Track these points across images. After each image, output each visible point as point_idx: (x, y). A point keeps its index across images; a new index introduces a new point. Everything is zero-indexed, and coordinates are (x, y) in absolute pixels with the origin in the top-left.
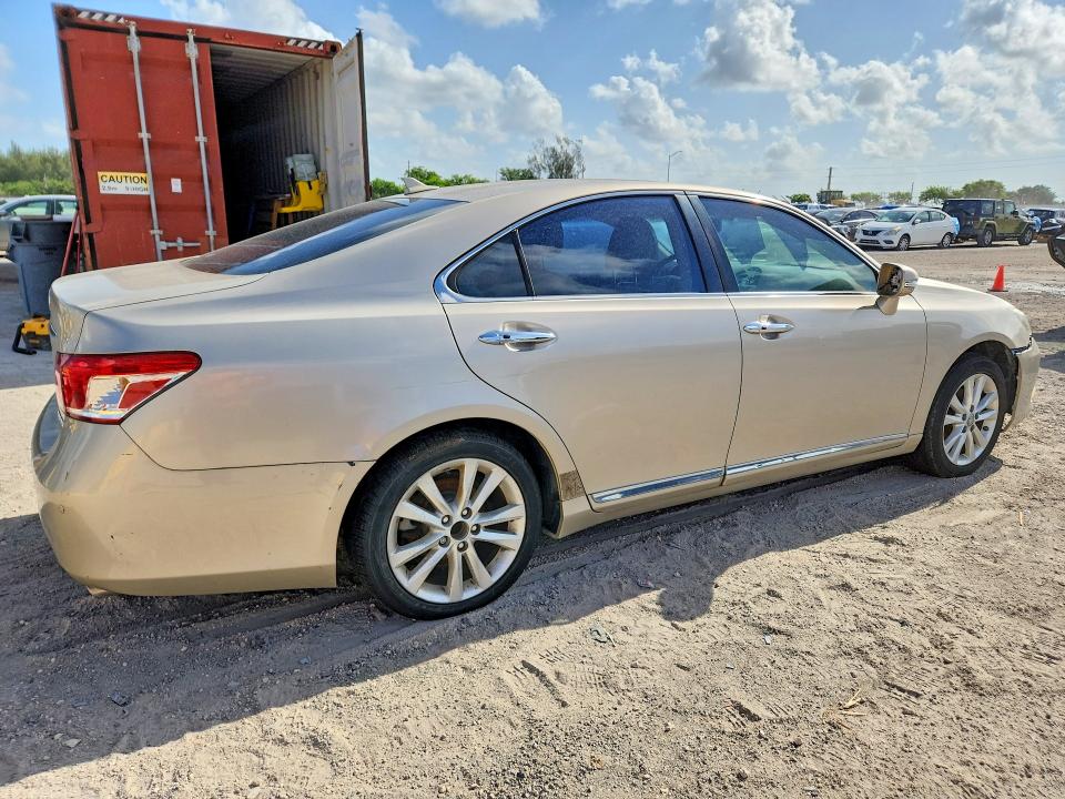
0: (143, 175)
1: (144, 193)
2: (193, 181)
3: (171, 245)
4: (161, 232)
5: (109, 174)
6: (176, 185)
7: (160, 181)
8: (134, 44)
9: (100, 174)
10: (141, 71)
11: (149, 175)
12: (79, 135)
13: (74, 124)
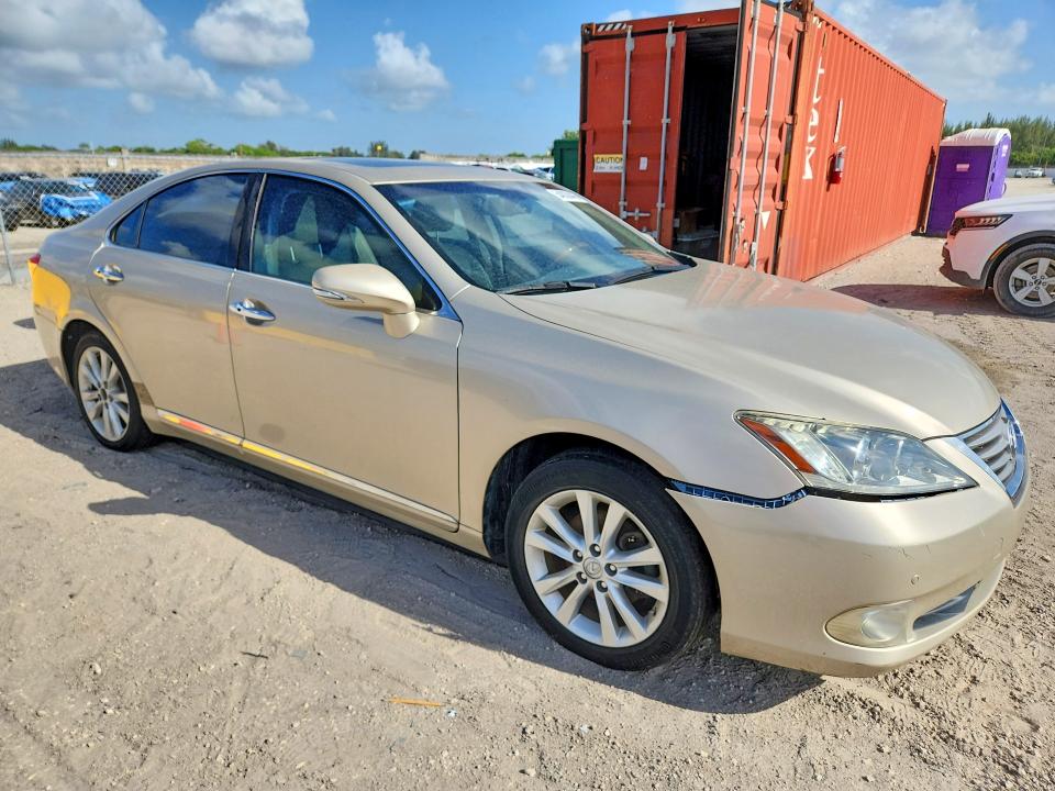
0: (619, 156)
1: (617, 171)
2: (654, 159)
3: (630, 214)
4: (626, 204)
5: (601, 156)
6: (644, 163)
7: (631, 160)
8: (630, 44)
9: (595, 156)
10: (631, 67)
11: (623, 156)
12: (587, 126)
13: (583, 119)
